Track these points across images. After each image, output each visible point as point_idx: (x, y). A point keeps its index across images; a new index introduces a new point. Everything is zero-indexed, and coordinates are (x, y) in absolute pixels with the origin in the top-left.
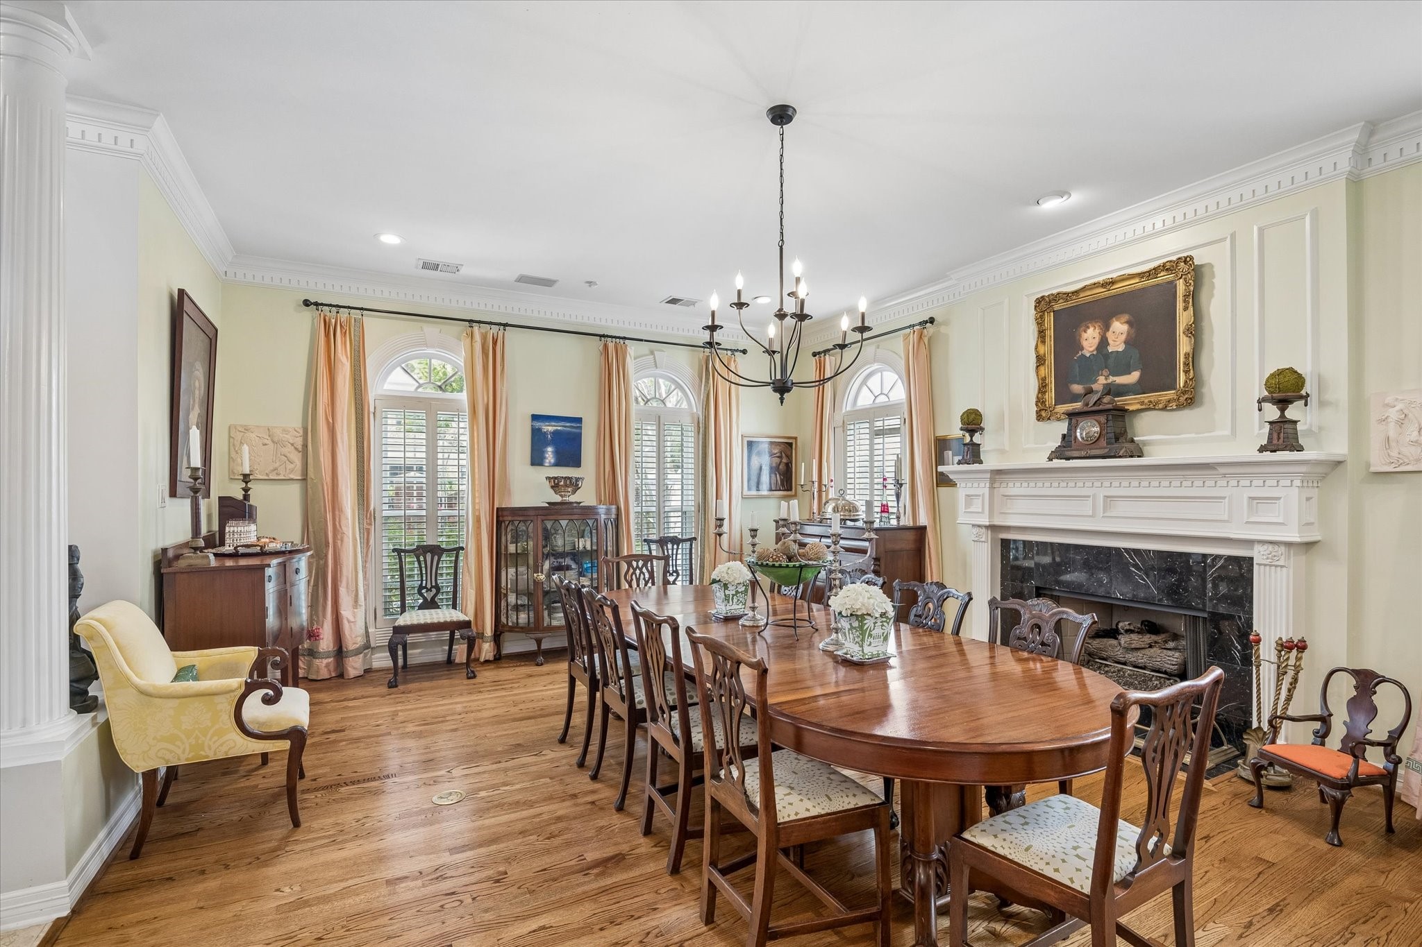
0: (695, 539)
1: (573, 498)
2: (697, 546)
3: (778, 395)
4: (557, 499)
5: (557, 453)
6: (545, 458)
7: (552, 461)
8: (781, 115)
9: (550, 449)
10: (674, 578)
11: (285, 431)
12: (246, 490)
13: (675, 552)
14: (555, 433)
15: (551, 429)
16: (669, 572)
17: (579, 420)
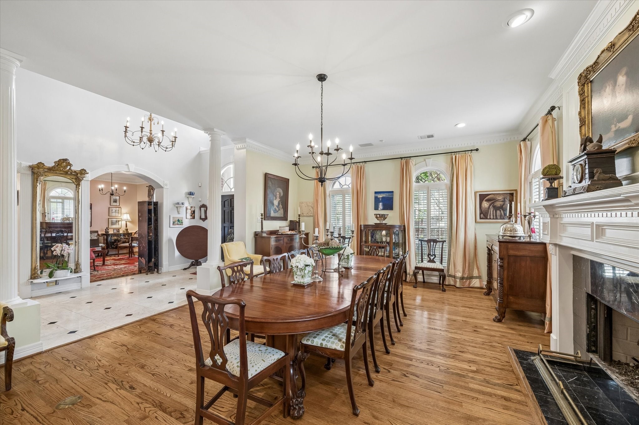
0: (445, 241)
1: (384, 222)
2: (446, 245)
3: (320, 183)
4: (378, 222)
5: (383, 205)
6: (379, 207)
7: (382, 208)
8: (322, 78)
9: (381, 204)
10: (433, 257)
11: (310, 203)
12: (299, 219)
13: (434, 246)
14: (383, 198)
15: (381, 196)
16: (430, 255)
17: (392, 192)
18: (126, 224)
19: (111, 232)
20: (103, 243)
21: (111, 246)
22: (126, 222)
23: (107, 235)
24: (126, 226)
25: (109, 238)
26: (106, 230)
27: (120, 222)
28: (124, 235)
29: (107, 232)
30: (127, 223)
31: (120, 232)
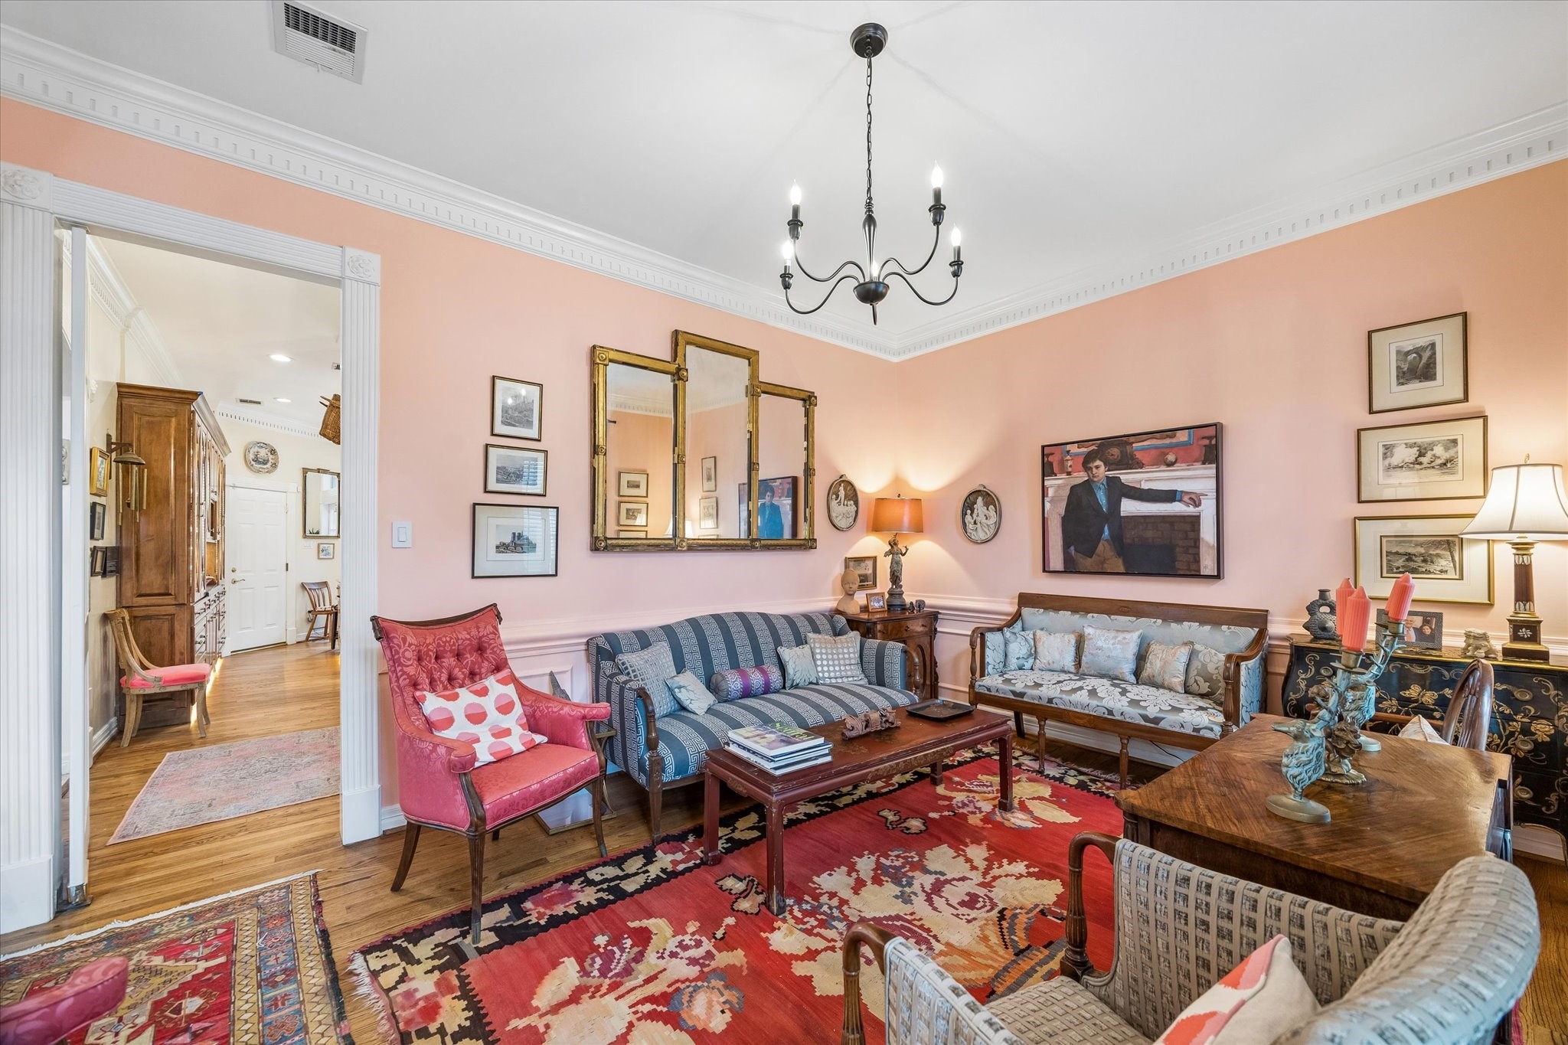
18: (1525, 570)
22: (1522, 548)
24: (1524, 595)
31: (1446, 641)
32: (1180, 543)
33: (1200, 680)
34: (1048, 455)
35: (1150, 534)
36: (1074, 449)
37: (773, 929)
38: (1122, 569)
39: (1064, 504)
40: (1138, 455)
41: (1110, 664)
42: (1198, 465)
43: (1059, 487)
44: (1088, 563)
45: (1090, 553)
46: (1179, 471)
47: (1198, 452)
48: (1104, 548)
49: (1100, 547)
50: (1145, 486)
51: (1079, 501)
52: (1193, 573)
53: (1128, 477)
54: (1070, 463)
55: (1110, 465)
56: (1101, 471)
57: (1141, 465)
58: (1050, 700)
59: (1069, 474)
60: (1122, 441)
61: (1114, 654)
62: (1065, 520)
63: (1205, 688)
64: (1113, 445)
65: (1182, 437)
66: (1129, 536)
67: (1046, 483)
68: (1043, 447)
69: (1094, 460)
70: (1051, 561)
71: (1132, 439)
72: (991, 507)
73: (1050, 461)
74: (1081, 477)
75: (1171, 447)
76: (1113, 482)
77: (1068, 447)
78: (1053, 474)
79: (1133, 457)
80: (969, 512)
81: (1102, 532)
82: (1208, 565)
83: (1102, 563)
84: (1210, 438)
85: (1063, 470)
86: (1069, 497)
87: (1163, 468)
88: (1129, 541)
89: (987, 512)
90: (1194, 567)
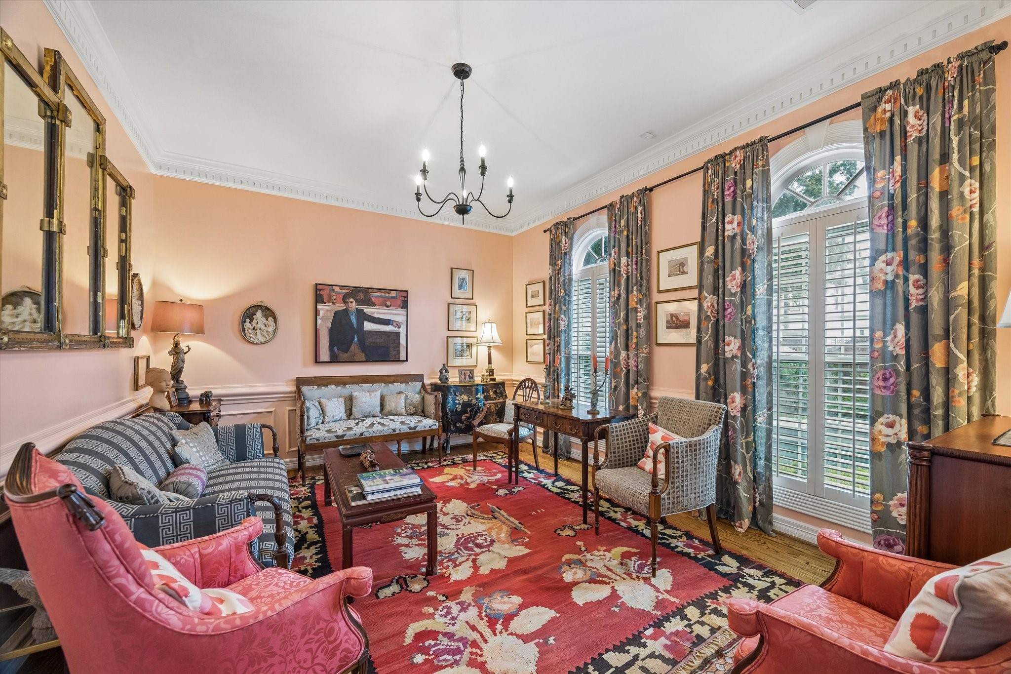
18: (490, 355)
19: (454, 379)
20: (436, 418)
21: (455, 425)
22: (489, 347)
23: (442, 388)
24: (490, 362)
25: (450, 399)
26: (441, 372)
27: (474, 349)
28: (485, 388)
29: (444, 379)
30: (493, 351)
31: (476, 379)
32: (392, 345)
33: (411, 407)
34: (320, 290)
35: (378, 340)
36: (337, 289)
37: (449, 577)
38: (364, 359)
39: (330, 321)
40: (373, 299)
41: (370, 409)
42: (400, 309)
43: (327, 310)
44: (345, 356)
45: (346, 350)
46: (392, 310)
47: (399, 302)
48: (354, 348)
49: (352, 347)
50: (376, 316)
51: (340, 321)
52: (398, 361)
53: (368, 310)
54: (334, 297)
55: (358, 302)
56: (353, 305)
57: (374, 305)
58: (361, 434)
59: (334, 303)
60: (365, 290)
61: (372, 404)
62: (331, 331)
63: (413, 411)
64: (360, 291)
65: (393, 294)
66: (368, 341)
67: (318, 307)
68: (317, 284)
69: (349, 298)
70: (321, 355)
71: (370, 291)
72: (270, 319)
73: (320, 294)
74: (341, 307)
75: (389, 298)
76: (360, 312)
77: (334, 288)
78: (322, 302)
79: (370, 300)
80: (248, 320)
81: (354, 338)
82: (403, 356)
83: (353, 356)
84: (404, 297)
85: (330, 300)
86: (334, 317)
87: (385, 308)
88: (368, 344)
89: (266, 322)
90: (397, 356)
